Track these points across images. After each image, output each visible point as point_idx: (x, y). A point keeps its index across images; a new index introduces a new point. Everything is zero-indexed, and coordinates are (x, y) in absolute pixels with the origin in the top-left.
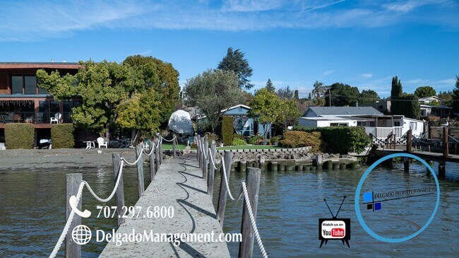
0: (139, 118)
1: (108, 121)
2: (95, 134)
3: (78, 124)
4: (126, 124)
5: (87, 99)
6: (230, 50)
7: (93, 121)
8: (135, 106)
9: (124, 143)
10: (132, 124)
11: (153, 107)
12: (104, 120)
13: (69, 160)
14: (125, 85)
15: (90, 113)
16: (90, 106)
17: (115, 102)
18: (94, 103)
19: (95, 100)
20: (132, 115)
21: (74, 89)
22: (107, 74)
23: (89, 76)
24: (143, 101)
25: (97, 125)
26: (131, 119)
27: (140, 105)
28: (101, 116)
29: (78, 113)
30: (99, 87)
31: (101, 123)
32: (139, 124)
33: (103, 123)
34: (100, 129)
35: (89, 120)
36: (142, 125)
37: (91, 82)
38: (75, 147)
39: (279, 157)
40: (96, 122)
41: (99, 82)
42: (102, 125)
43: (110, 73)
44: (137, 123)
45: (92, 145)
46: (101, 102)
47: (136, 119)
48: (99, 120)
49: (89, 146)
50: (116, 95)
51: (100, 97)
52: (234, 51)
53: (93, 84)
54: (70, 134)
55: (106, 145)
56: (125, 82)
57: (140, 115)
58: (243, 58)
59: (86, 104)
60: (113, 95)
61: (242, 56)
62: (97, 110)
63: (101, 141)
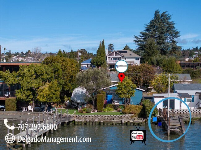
0: (48, 97)
1: (33, 97)
2: (26, 104)
3: (18, 98)
4: (41, 100)
5: (23, 87)
6: (157, 13)
7: (26, 98)
8: (46, 91)
9: (42, 109)
10: (45, 100)
11: (56, 91)
12: (31, 97)
13: (14, 118)
14: (42, 78)
15: (24, 94)
16: (24, 90)
17: (37, 88)
18: (26, 89)
19: (27, 87)
20: (45, 95)
21: (17, 79)
22: (33, 73)
23: (24, 74)
24: (50, 88)
25: (28, 100)
26: (44, 97)
27: (49, 90)
28: (30, 95)
29: (18, 93)
30: (29, 80)
31: (30, 98)
32: (48, 100)
33: (31, 98)
34: (29, 101)
35: (24, 97)
36: (49, 100)
37: (25, 77)
38: (17, 110)
39: (108, 119)
40: (27, 98)
41: (29, 77)
42: (30, 99)
43: (35, 72)
44: (47, 99)
45: (25, 110)
46: (30, 88)
47: (47, 97)
48: (29, 97)
49: (24, 110)
50: (38, 84)
51: (29, 86)
52: (161, 13)
53: (26, 78)
54: (14, 104)
55: (32, 110)
56: (43, 77)
57: (49, 95)
58: (170, 21)
59: (22, 89)
60: (36, 84)
61: (169, 18)
62: (28, 92)
63: (30, 108)
